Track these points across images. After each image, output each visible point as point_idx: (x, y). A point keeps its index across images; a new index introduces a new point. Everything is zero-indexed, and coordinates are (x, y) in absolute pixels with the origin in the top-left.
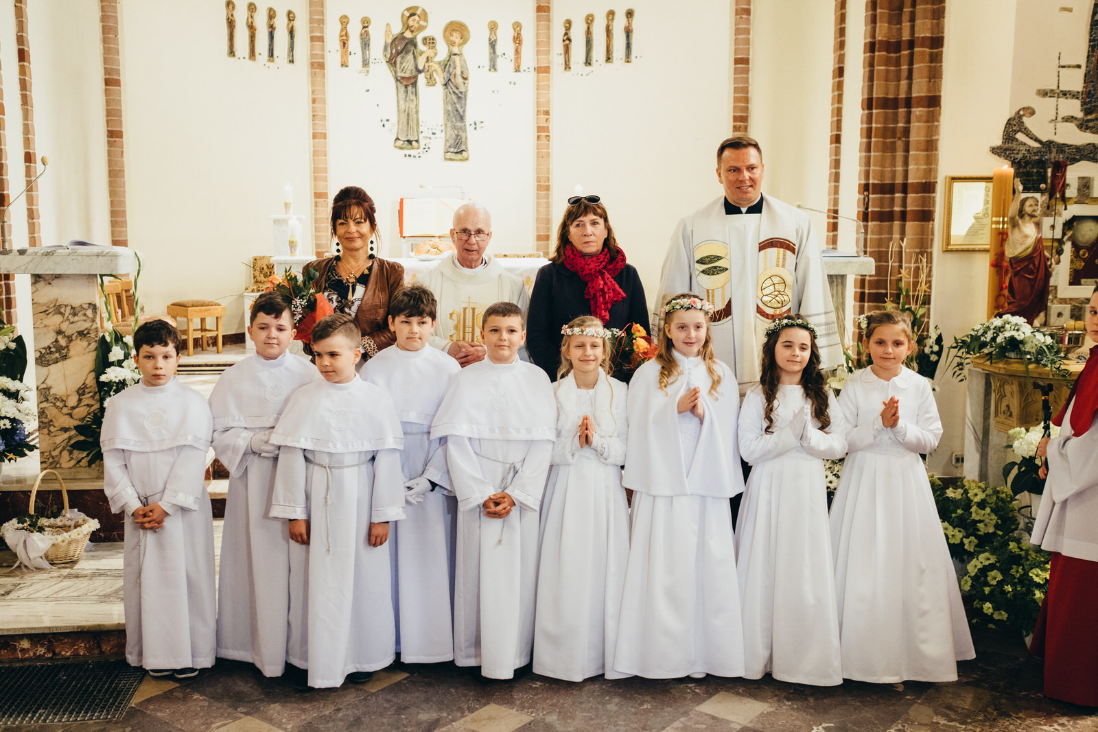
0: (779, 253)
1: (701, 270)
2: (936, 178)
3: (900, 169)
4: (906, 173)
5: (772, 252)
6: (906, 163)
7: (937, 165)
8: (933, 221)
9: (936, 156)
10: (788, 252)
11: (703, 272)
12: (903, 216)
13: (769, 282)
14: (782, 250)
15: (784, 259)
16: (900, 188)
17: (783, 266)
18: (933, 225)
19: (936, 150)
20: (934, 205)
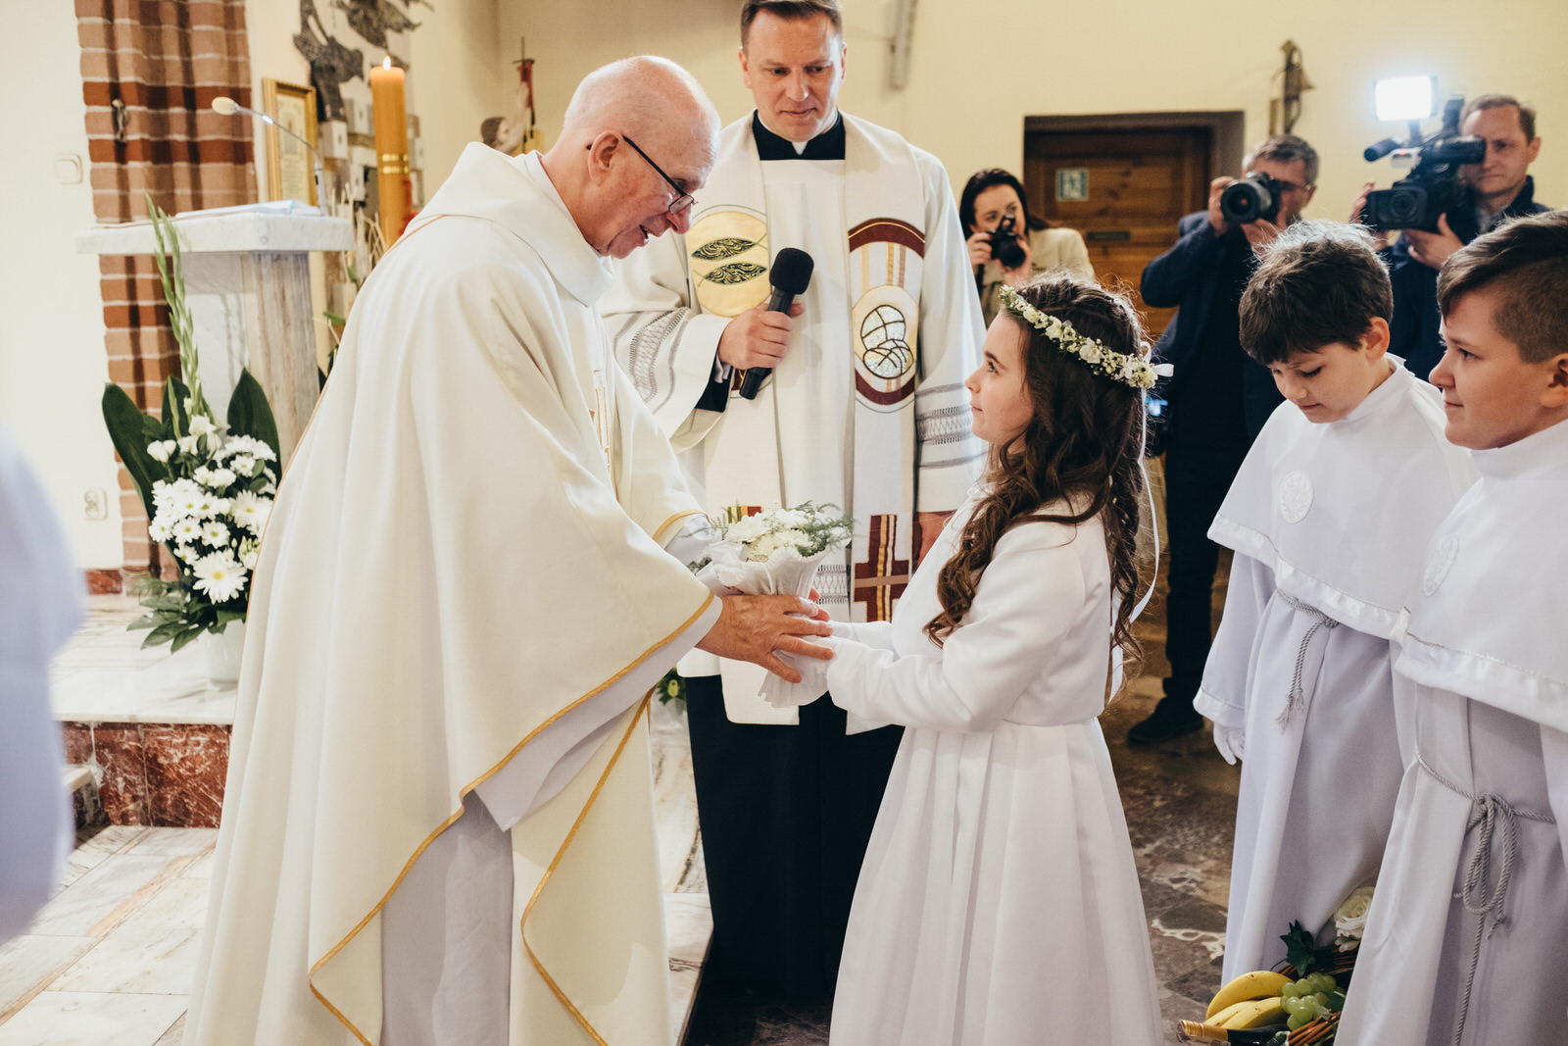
0: (891, 255)
1: (706, 272)
2: (249, 81)
3: (173, 57)
4: (188, 69)
5: (878, 250)
6: (186, 49)
7: (246, 54)
8: (252, 161)
9: (244, 38)
10: (910, 253)
11: (710, 276)
12: (195, 153)
13: (874, 321)
14: (897, 247)
15: (902, 269)
16: (181, 96)
17: (901, 284)
18: (254, 169)
19: (243, 26)
20: (251, 134)
